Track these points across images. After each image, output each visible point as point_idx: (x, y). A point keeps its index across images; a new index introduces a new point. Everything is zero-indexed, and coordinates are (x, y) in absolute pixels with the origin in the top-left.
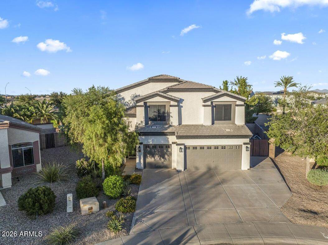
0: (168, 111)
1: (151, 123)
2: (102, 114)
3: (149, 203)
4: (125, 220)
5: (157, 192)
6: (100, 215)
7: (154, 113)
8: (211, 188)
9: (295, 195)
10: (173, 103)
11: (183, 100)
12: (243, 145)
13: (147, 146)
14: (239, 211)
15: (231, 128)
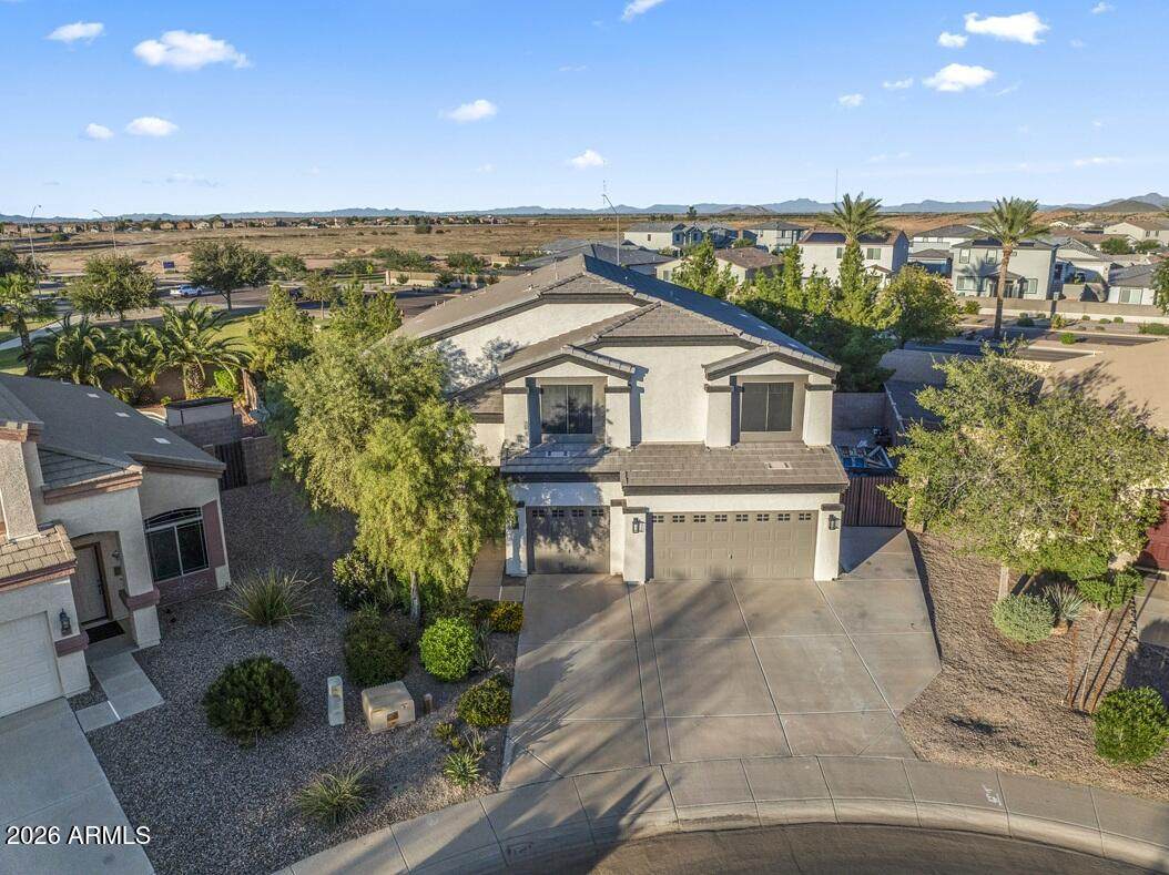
0: (597, 404)
1: (548, 439)
2: (409, 445)
3: (547, 695)
4: (486, 749)
5: (567, 658)
6: (418, 732)
7: (558, 410)
8: (717, 646)
9: (948, 672)
10: (612, 381)
11: (647, 371)
12: (821, 512)
13: (536, 512)
14: (785, 722)
15: (788, 459)
